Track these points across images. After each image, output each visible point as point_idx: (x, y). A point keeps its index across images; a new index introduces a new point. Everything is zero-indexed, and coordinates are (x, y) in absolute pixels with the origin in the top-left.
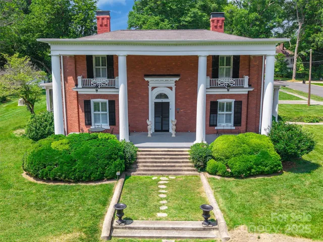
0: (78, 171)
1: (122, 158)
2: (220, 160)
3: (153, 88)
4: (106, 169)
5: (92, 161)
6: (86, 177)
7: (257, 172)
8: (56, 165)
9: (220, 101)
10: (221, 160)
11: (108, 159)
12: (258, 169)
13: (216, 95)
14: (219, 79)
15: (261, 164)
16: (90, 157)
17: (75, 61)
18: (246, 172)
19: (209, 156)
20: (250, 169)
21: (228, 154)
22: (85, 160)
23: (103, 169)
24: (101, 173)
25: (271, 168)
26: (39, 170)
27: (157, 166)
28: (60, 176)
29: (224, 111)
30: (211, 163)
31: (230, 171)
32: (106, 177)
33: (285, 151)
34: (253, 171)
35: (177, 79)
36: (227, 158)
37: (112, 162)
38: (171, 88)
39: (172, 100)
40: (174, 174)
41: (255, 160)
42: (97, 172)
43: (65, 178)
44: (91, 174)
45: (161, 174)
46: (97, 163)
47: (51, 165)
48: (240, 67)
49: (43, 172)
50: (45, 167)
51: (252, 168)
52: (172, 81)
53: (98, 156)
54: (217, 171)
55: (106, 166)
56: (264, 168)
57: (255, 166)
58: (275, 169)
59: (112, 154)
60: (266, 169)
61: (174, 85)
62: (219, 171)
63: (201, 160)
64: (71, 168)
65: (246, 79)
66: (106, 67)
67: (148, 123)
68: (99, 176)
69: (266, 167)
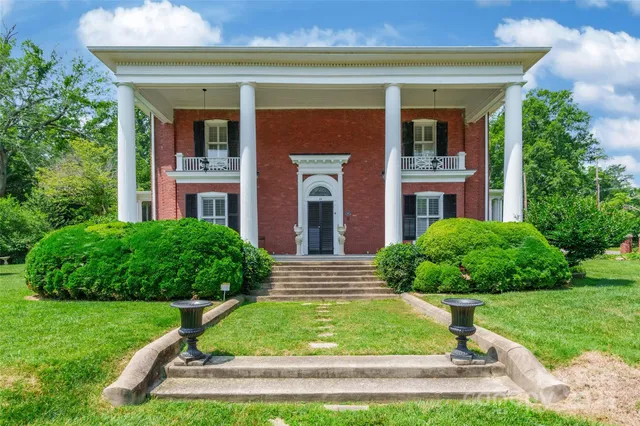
0: (131, 273)
1: (236, 258)
2: (444, 259)
3: (305, 176)
4: (196, 273)
5: (165, 253)
6: (148, 287)
7: (524, 280)
8: (84, 260)
9: (420, 194)
10: (446, 257)
11: (202, 251)
12: (525, 275)
13: (413, 184)
14: (416, 158)
15: (530, 263)
16: (161, 243)
17: (175, 132)
18: (503, 279)
19: (419, 256)
20: (510, 272)
21: (461, 244)
22: (147, 249)
23: (189, 271)
24: (183, 281)
25: (553, 274)
26: (45, 274)
27: (311, 286)
28: (89, 285)
29: (425, 214)
30: (424, 268)
31: (468, 277)
32: (196, 290)
33: (576, 238)
34: (516, 277)
35: (346, 158)
36: (460, 252)
37: (212, 261)
38: (335, 177)
39: (337, 197)
40: (347, 298)
41: (517, 256)
42: (175, 276)
43: (100, 290)
44: (160, 279)
45: (321, 298)
46: (175, 258)
47: (73, 261)
48: (449, 142)
49: (52, 276)
50: (60, 268)
51: (515, 272)
52: (336, 163)
53: (179, 243)
54: (439, 283)
55: (196, 266)
56: (539, 271)
57: (518, 269)
58: (561, 274)
59: (213, 244)
60: (544, 274)
61: (340, 170)
62: (444, 282)
63: (403, 266)
64: (115, 267)
65: (462, 156)
66: (226, 143)
67: (297, 230)
68: (179, 286)
69: (542, 269)
